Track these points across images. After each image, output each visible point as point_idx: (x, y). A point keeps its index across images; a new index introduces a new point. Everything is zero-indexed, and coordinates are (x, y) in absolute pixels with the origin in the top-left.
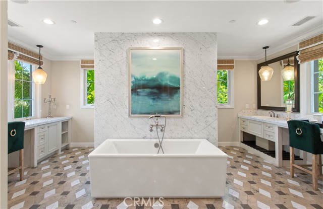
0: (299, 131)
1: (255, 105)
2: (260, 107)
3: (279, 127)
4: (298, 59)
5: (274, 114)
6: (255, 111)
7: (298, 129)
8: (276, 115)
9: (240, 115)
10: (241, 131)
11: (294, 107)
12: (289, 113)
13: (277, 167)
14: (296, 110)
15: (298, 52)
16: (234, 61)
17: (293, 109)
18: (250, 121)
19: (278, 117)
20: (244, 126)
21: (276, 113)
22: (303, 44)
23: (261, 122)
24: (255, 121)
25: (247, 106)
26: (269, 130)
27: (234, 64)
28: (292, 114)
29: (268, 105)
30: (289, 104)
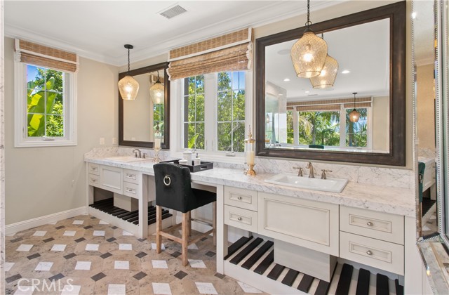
0: (167, 181)
1: (115, 140)
2: (122, 142)
3: (144, 175)
4: (168, 74)
5: (140, 152)
6: (115, 149)
7: (166, 177)
8: (142, 155)
9: (89, 157)
10: (90, 186)
11: (163, 142)
12: (157, 151)
13: (140, 240)
14: (165, 146)
15: (168, 63)
16: (77, 58)
17: (162, 144)
18: (104, 167)
19: (144, 157)
20: (95, 178)
21: (143, 151)
22: (174, 52)
23: (120, 168)
24: (111, 168)
25: (102, 141)
26: (131, 181)
27: (77, 63)
28: (162, 151)
29: (134, 139)
30: (158, 137)
